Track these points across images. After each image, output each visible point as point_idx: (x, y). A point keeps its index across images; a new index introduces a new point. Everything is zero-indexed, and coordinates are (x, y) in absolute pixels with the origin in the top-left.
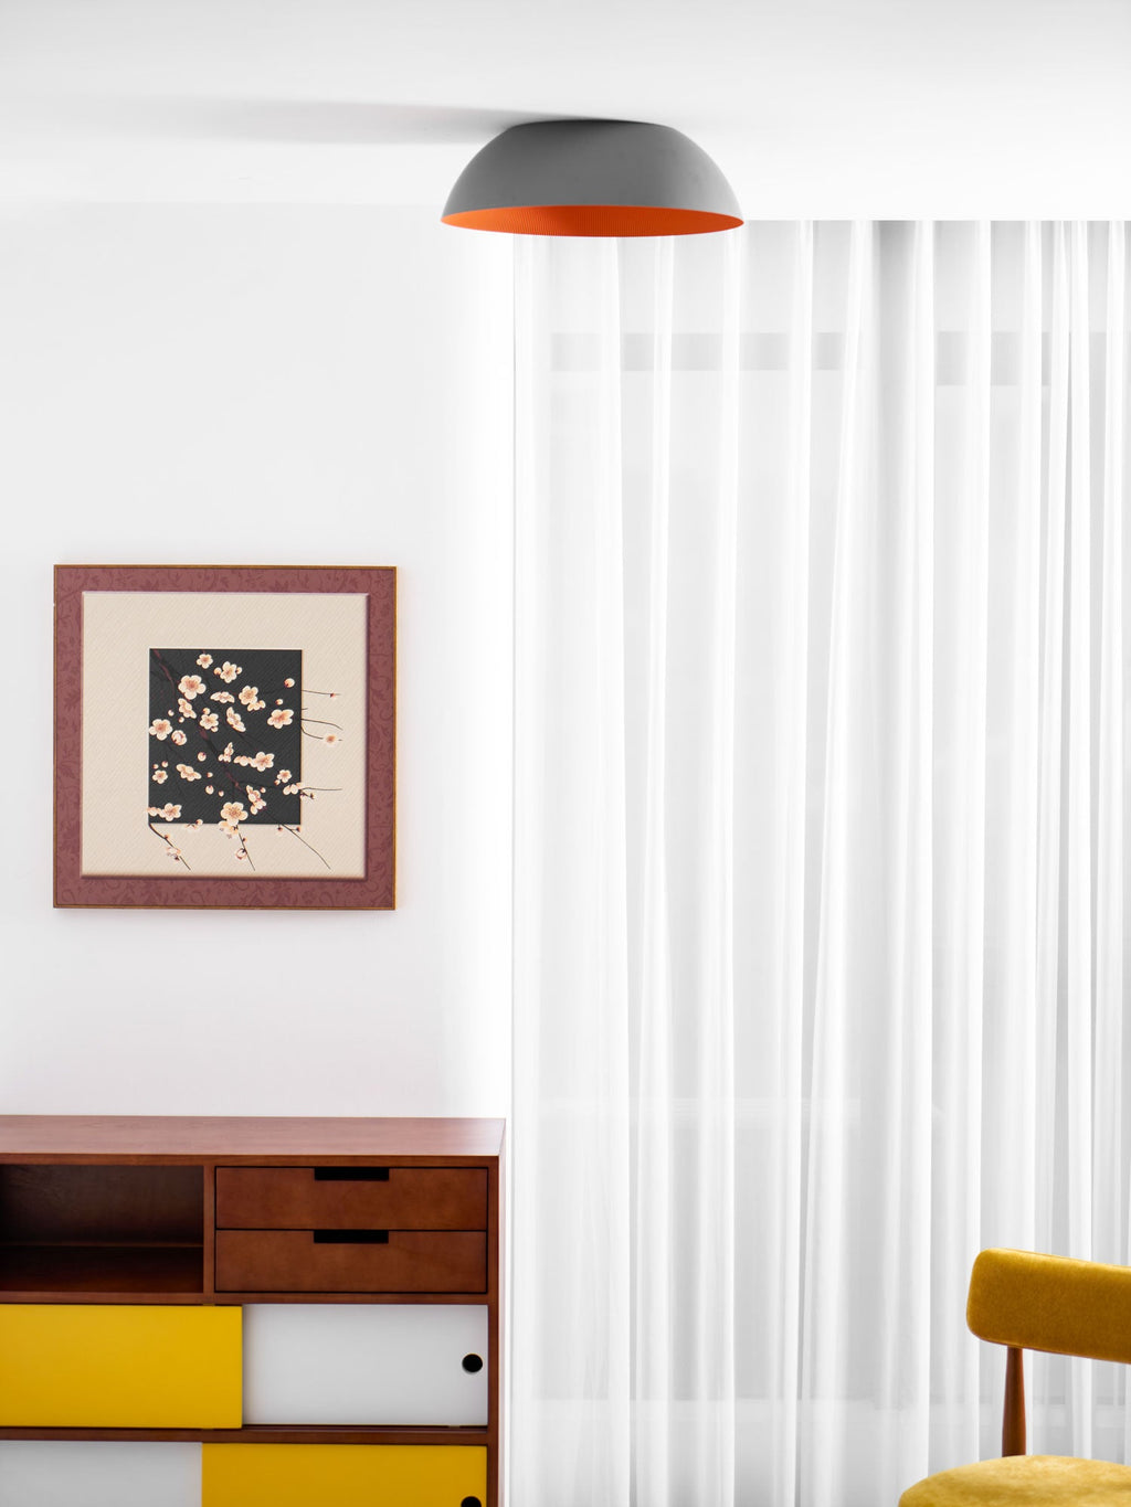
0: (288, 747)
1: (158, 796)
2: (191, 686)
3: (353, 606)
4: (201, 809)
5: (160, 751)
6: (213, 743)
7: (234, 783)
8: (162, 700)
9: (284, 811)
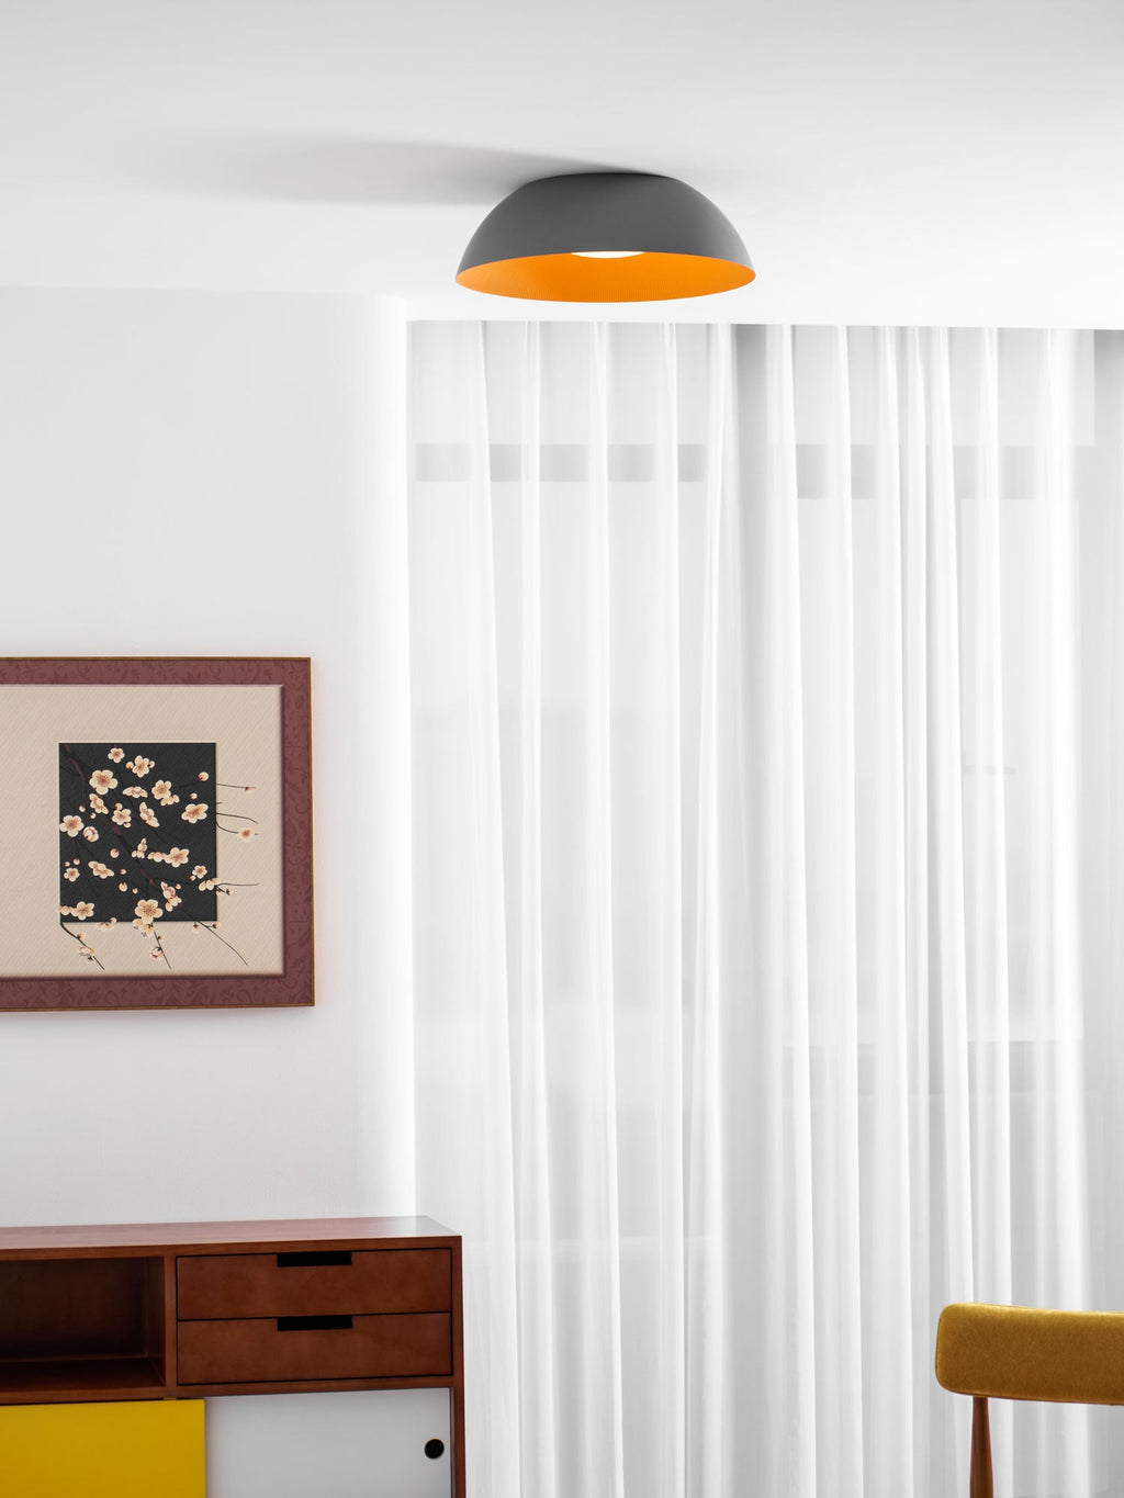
0: (203, 842)
1: (69, 894)
2: (102, 782)
3: (267, 698)
4: (113, 907)
5: (72, 848)
6: (126, 839)
7: (148, 880)
8: (73, 796)
9: (201, 907)
